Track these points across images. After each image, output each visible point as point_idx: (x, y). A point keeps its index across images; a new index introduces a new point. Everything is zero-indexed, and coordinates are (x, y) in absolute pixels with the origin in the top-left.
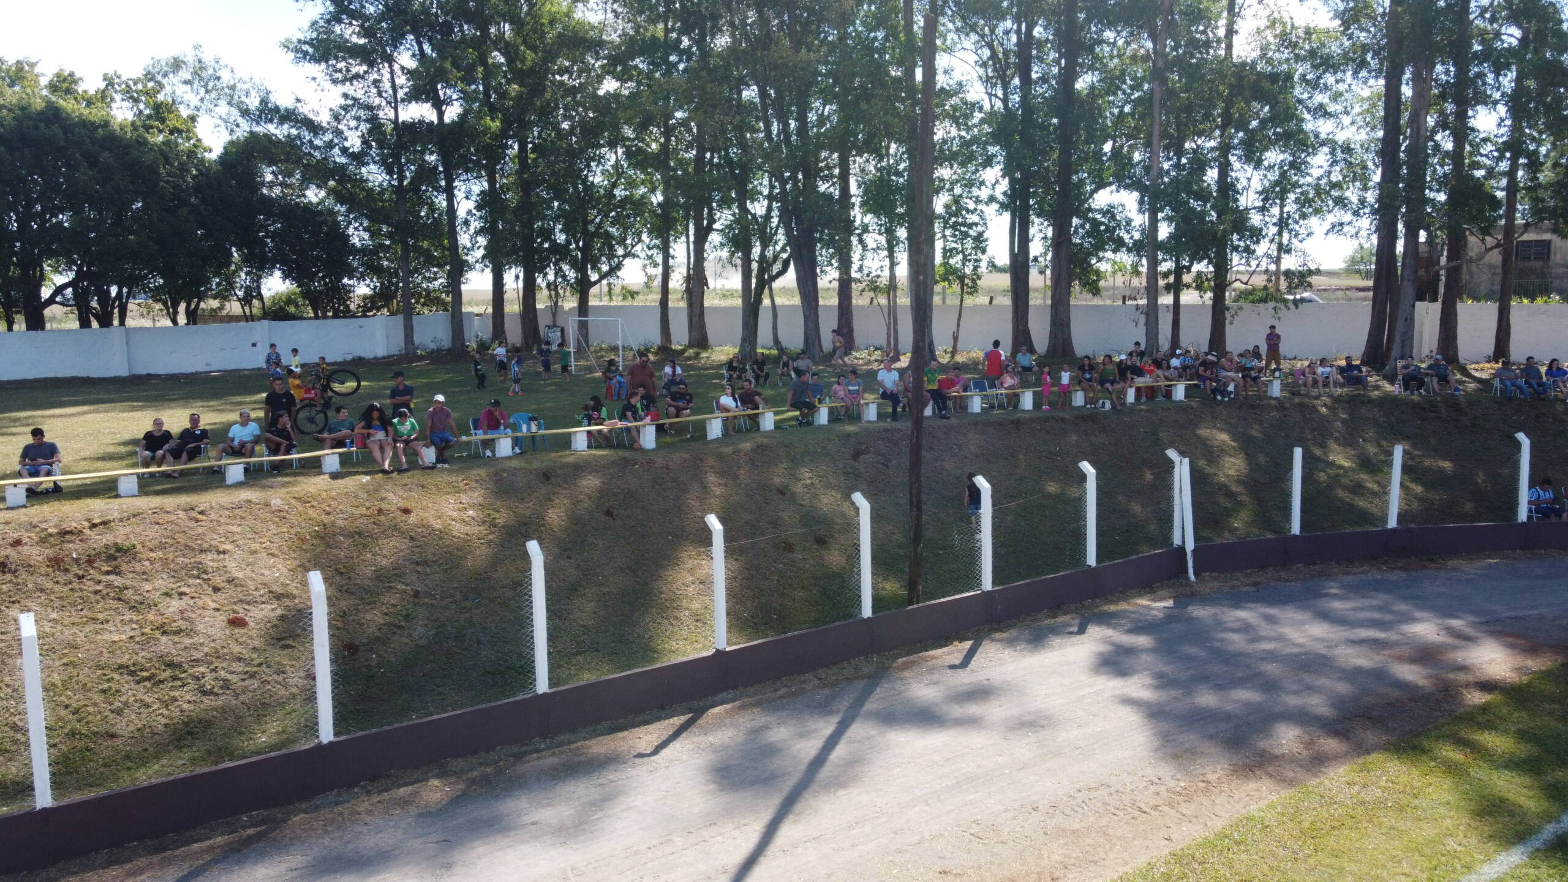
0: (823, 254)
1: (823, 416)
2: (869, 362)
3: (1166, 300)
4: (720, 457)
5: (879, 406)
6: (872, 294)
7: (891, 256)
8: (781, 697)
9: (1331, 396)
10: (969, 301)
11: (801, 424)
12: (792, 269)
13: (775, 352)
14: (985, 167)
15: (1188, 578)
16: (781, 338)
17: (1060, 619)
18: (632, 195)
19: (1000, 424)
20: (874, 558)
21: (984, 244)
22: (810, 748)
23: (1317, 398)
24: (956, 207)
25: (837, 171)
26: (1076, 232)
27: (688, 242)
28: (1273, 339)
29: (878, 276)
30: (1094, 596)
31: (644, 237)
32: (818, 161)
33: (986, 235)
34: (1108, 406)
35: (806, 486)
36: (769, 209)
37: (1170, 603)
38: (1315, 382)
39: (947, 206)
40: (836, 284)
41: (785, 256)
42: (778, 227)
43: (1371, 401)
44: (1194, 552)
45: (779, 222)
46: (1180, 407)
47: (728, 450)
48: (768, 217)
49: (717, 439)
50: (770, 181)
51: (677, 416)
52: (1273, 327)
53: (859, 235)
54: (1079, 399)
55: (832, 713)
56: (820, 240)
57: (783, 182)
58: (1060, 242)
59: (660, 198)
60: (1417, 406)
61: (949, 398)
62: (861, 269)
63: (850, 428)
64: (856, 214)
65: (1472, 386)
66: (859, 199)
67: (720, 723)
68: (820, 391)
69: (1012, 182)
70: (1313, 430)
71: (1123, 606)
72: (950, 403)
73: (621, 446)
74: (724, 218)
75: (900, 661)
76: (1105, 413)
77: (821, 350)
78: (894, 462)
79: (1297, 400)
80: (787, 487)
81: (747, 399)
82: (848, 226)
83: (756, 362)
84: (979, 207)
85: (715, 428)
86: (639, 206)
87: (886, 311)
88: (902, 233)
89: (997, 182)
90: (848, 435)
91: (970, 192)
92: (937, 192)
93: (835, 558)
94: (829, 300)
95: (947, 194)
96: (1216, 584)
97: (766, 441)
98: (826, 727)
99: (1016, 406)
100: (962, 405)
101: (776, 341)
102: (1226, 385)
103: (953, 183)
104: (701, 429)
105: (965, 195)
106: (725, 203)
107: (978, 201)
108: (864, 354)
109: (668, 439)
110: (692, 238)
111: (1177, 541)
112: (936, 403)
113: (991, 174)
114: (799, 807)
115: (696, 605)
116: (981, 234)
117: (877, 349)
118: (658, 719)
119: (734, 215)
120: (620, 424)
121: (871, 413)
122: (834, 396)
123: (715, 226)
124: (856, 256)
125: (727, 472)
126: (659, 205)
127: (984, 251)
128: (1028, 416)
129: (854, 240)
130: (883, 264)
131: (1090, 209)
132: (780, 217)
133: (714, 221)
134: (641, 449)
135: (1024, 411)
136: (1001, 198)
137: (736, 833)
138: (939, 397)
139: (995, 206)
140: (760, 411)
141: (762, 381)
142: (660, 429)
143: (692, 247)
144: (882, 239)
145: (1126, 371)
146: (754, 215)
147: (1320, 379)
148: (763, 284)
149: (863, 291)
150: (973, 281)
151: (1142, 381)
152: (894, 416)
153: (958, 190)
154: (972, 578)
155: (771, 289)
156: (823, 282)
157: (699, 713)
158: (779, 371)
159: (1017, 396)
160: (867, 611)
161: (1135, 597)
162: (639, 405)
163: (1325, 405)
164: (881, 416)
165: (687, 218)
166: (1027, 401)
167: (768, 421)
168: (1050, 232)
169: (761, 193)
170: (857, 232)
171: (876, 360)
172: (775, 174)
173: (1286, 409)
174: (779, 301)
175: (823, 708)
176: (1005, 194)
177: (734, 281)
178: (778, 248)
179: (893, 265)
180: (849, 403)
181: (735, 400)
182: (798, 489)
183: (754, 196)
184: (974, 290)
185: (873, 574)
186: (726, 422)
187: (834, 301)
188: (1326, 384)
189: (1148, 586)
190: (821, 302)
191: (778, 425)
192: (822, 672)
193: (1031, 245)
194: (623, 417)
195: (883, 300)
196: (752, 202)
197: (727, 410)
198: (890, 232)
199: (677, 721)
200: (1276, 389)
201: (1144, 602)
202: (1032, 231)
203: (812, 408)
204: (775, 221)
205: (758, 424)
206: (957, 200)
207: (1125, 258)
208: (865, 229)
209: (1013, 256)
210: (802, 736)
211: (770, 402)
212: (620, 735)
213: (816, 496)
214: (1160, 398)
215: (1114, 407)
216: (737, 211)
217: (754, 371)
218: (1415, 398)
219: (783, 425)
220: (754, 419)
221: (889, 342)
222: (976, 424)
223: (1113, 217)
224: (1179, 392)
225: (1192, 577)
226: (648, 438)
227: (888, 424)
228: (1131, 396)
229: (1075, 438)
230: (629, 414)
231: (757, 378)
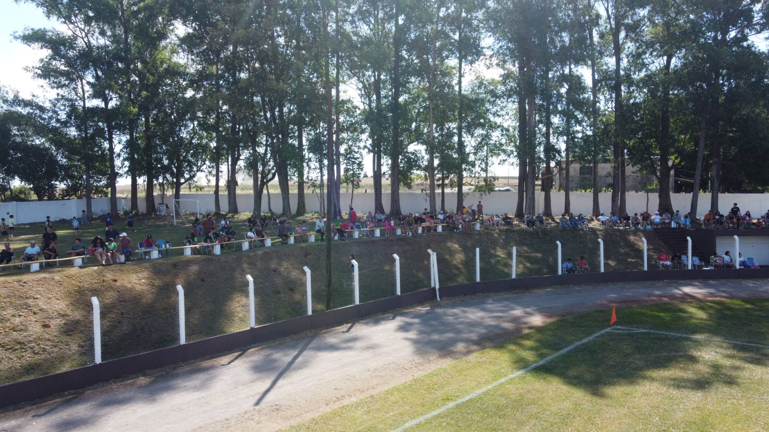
0: (291, 171)
1: (292, 240)
2: (313, 219)
3: (438, 191)
4: (249, 257)
5: (316, 236)
6: (313, 188)
7: (321, 172)
8: (277, 345)
9: (499, 229)
10: (356, 191)
11: (282, 244)
12: (277, 178)
13: (269, 215)
14: (361, 134)
15: (437, 300)
16: (272, 208)
17: (386, 315)
18: (201, 143)
19: (366, 242)
20: (313, 296)
21: (362, 167)
22: (289, 359)
23: (494, 230)
24: (349, 151)
25: (296, 134)
26: (401, 162)
27: (228, 165)
28: (480, 207)
29: (316, 181)
30: (400, 307)
31: (207, 163)
32: (288, 129)
33: (363, 163)
34: (411, 234)
35: (285, 268)
36: (266, 150)
37: (429, 308)
38: (493, 224)
39: (346, 150)
40: (297, 184)
41: (273, 171)
42: (270, 158)
43: (514, 231)
44: (439, 289)
45: (271, 156)
46: (440, 234)
47: (252, 254)
48: (265, 154)
49: (247, 250)
50: (267, 138)
51: (229, 241)
52: (480, 202)
53: (307, 163)
54: (399, 232)
55: (296, 348)
56: (290, 164)
57: (273, 139)
58: (394, 166)
59: (215, 145)
60: (531, 232)
61: (345, 232)
62: (308, 177)
63: (303, 245)
64: (306, 153)
65: (554, 225)
66: (307, 147)
67: (252, 354)
68: (290, 230)
69: (373, 140)
70: (491, 243)
71: (411, 310)
72: (346, 234)
73: (205, 253)
74: (245, 154)
75: (323, 331)
76: (409, 238)
77: (291, 213)
78: (322, 258)
79: (486, 231)
80: (277, 269)
81: (259, 234)
82: (302, 159)
83: (262, 219)
84: (360, 151)
85: (246, 246)
86: (205, 148)
87: (319, 196)
88: (326, 162)
89: (367, 140)
90: (303, 248)
91: (356, 144)
92: (341, 144)
93: (297, 297)
94: (294, 190)
95: (345, 145)
96: (447, 301)
97: (268, 250)
98: (295, 353)
99: (373, 235)
100: (351, 235)
101: (270, 210)
102: (458, 226)
103: (349, 140)
104: (240, 246)
105: (353, 145)
106: (246, 147)
107: (359, 148)
108: (310, 215)
109: (225, 251)
110: (230, 163)
111: (433, 285)
112: (340, 234)
113: (364, 136)
114: (284, 375)
115: (240, 315)
116: (361, 162)
117: (316, 213)
118: (229, 354)
119: (250, 153)
120: (205, 244)
121: (312, 239)
122: (296, 232)
123: (241, 158)
124: (305, 172)
125: (252, 264)
126: (215, 148)
127: (362, 170)
128: (377, 239)
129: (305, 164)
130: (318, 175)
131: (407, 152)
132: (271, 154)
133: (240, 155)
134: (214, 255)
135: (376, 237)
136: (369, 146)
137: (262, 384)
138: (341, 232)
139: (366, 150)
140: (265, 238)
141: (264, 227)
142: (222, 247)
143: (230, 167)
144: (317, 165)
145: (419, 220)
146: (259, 153)
147: (495, 223)
148: (263, 184)
149: (309, 187)
150: (358, 182)
151: (424, 224)
152: (322, 240)
153: (350, 143)
154: (352, 301)
155: (267, 187)
156: (290, 183)
157: (244, 351)
158: (272, 222)
159: (373, 231)
160: (310, 313)
161: (416, 307)
162: (212, 236)
163: (497, 233)
164: (316, 240)
165: (228, 154)
166: (378, 233)
167: (268, 242)
168: (390, 162)
169: (262, 143)
170: (306, 161)
171: (315, 218)
172: (269, 135)
173: (481, 235)
174: (271, 191)
175: (294, 347)
176: (370, 145)
177: (250, 182)
178: (270, 168)
179: (322, 176)
180: (303, 234)
181: (254, 234)
182: (282, 269)
183: (259, 144)
184: (358, 186)
185: (313, 302)
186: (250, 243)
187: (296, 191)
188: (498, 225)
189: (421, 303)
190: (290, 192)
191: (273, 244)
192: (293, 336)
193: (382, 167)
194: (206, 241)
195: (318, 191)
196: (258, 147)
197: (251, 238)
198: (321, 161)
199: (236, 354)
200: (478, 227)
201: (419, 308)
202: (382, 161)
203: (287, 237)
204: (269, 156)
205: (264, 244)
206: (350, 147)
207: (422, 173)
208: (310, 160)
209: (375, 172)
210: (285, 356)
211: (269, 235)
212: (214, 360)
213: (289, 272)
214: (432, 231)
215: (413, 235)
216: (251, 152)
217: (261, 223)
218: (531, 229)
219: (275, 244)
220: (262, 241)
221: (321, 210)
222: (356, 242)
223: (416, 156)
224: (440, 229)
225: (439, 299)
226: (217, 250)
227: (320, 243)
228: (420, 230)
229: (396, 247)
230: (208, 240)
231: (262, 225)
